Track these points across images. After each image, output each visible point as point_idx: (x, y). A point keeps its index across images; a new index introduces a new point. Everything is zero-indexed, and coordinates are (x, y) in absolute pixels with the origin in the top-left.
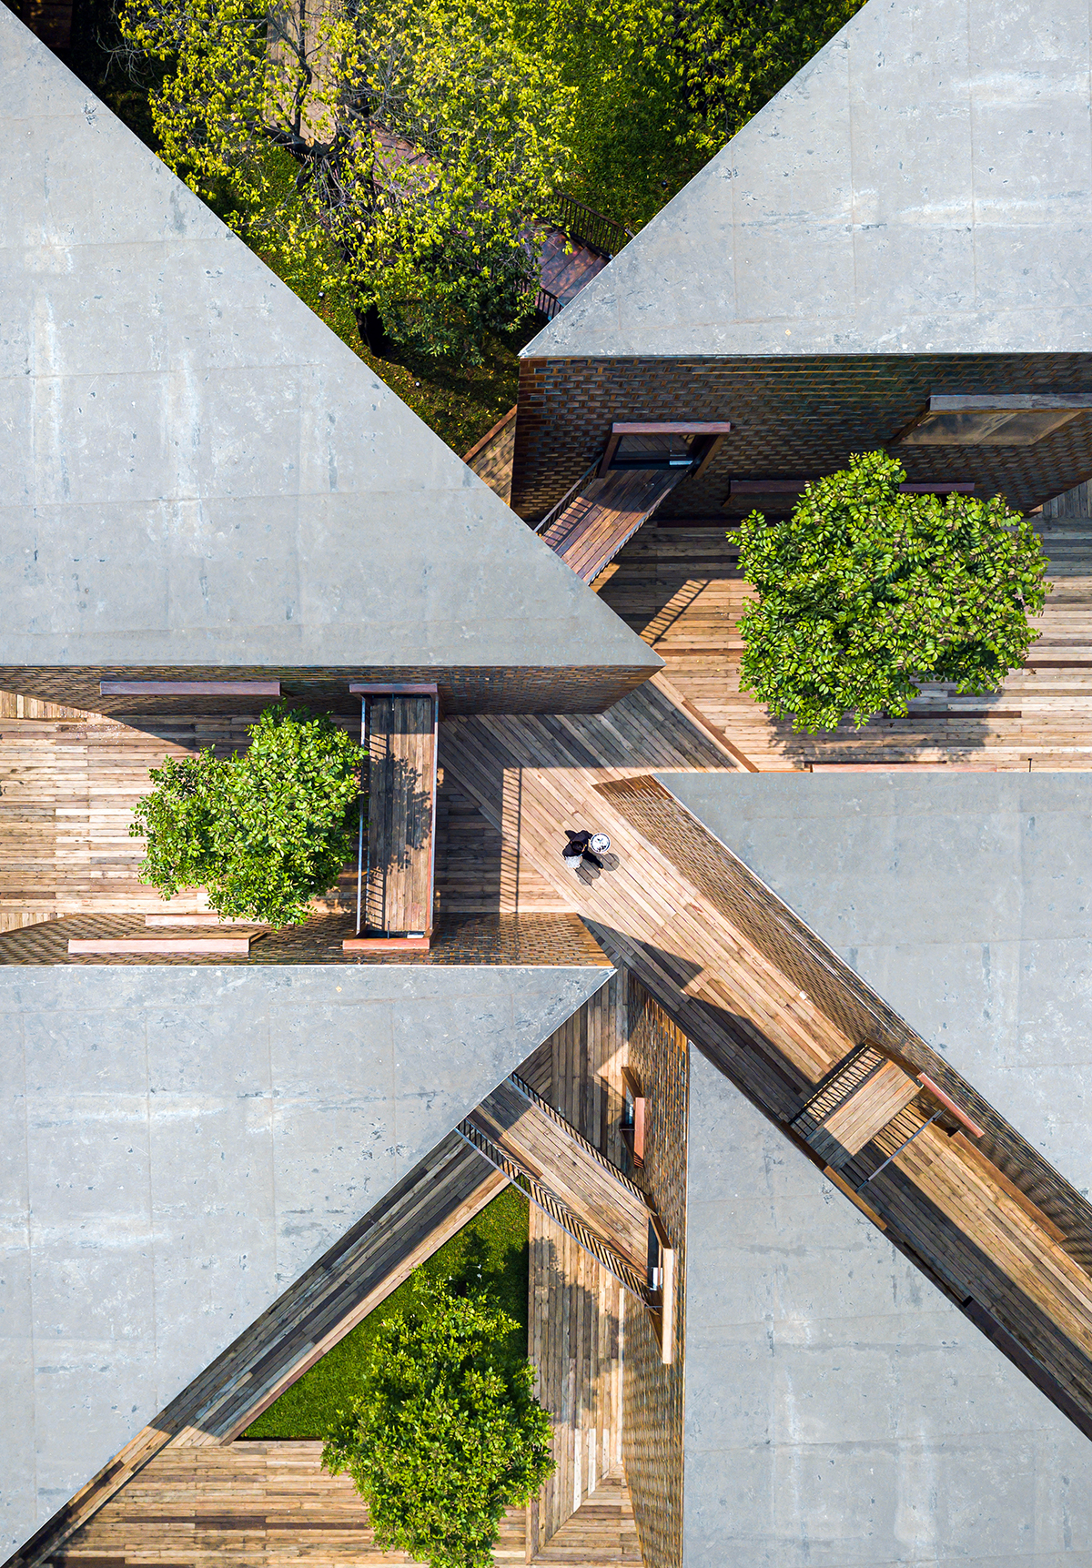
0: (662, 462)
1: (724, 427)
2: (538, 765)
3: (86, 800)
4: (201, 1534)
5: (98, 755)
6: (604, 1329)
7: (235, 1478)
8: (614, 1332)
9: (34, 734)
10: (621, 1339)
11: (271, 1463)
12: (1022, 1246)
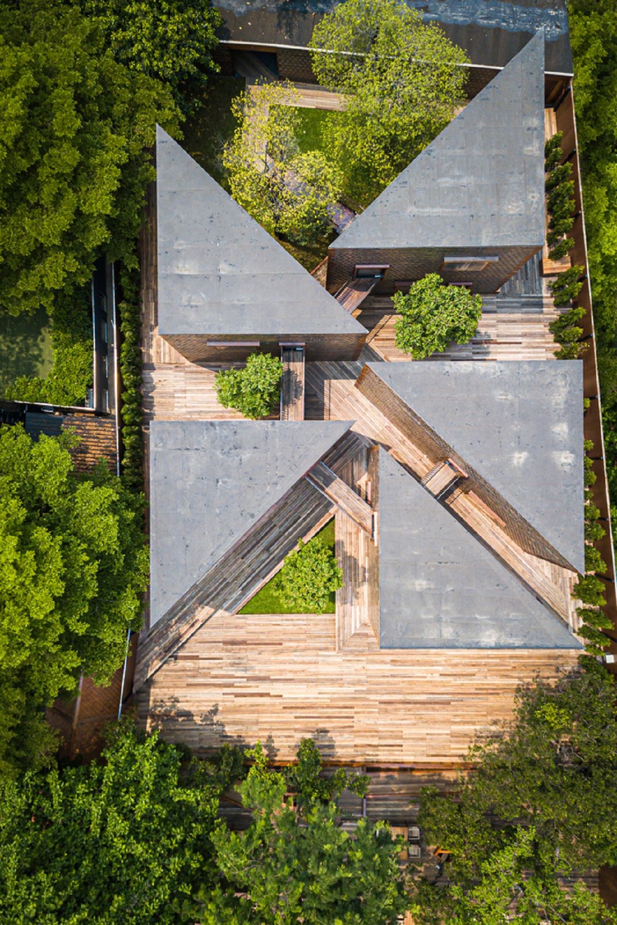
0: (373, 276)
1: (388, 266)
2: (336, 378)
3: (185, 391)
4: (225, 647)
5: (190, 375)
6: (361, 571)
7: (236, 627)
8: (364, 572)
9: (167, 369)
10: (367, 575)
11: (249, 622)
12: (502, 542)
